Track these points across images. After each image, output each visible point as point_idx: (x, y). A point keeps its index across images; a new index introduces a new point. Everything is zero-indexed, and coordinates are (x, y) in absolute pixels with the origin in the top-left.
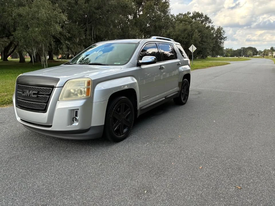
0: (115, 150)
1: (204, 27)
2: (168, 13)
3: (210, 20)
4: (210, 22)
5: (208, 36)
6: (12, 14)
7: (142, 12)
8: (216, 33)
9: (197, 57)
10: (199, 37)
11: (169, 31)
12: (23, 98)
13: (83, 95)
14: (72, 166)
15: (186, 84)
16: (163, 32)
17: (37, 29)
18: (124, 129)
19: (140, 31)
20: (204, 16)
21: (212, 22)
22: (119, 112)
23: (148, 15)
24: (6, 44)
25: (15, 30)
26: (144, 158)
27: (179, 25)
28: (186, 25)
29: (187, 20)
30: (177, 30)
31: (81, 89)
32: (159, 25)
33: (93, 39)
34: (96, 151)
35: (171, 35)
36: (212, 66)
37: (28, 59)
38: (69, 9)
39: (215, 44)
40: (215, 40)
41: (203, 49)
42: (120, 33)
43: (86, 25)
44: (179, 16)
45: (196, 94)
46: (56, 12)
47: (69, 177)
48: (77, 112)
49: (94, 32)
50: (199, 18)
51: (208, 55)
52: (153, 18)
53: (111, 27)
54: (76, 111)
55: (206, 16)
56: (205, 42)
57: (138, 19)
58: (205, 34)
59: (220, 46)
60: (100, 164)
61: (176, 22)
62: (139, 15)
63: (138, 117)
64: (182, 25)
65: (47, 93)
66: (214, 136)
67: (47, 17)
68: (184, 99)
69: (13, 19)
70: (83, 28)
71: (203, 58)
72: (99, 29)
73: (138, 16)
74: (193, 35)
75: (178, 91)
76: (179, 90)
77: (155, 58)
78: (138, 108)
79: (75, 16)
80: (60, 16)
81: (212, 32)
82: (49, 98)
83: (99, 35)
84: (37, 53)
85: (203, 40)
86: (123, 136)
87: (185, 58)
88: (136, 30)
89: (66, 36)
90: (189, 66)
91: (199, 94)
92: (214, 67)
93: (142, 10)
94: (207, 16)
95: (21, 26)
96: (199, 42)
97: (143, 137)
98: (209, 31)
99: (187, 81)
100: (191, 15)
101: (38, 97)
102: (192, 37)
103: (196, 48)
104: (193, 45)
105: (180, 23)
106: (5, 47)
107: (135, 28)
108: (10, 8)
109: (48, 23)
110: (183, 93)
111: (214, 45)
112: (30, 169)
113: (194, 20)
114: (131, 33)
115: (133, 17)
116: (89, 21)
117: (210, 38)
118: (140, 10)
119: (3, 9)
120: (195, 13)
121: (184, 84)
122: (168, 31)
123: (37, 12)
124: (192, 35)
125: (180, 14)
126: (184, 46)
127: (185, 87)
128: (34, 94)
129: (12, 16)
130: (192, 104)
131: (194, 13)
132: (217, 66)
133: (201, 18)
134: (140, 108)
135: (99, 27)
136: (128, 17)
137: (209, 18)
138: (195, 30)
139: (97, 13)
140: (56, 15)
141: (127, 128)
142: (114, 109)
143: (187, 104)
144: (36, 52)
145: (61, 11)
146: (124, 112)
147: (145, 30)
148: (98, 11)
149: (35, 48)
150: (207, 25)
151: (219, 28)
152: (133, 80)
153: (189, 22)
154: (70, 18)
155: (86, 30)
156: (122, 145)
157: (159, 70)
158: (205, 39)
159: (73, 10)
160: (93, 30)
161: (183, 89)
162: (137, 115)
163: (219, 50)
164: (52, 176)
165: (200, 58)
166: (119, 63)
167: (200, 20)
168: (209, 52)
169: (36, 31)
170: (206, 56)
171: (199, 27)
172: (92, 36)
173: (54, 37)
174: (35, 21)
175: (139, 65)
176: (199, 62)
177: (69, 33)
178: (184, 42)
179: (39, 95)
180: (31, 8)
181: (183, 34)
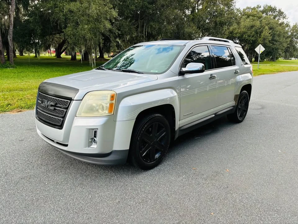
0: (141, 182)
1: (277, 24)
2: (232, 7)
3: (284, 15)
4: (284, 18)
5: (281, 34)
6: (63, 9)
7: (202, 6)
8: (291, 30)
9: (265, 59)
10: (270, 35)
11: (233, 28)
12: (42, 109)
13: (104, 111)
14: (84, 199)
15: (245, 98)
16: (224, 29)
17: (86, 26)
18: (156, 154)
19: (198, 28)
20: (277, 10)
21: (287, 17)
22: (150, 133)
23: (209, 9)
24: (60, 40)
25: (66, 27)
26: (175, 198)
27: (245, 20)
28: (254, 20)
29: (256, 14)
30: (242, 27)
31: (103, 104)
32: (221, 21)
33: (144, 36)
34: (118, 180)
35: (235, 32)
36: (284, 71)
37: (79, 57)
38: (121, 4)
39: (289, 44)
40: (290, 39)
41: (273, 49)
42: (174, 30)
43: (138, 21)
44: (246, 11)
45: (258, 109)
46: (106, 8)
47: (76, 216)
48: (96, 133)
49: (145, 30)
50: (272, 12)
51: (280, 57)
52: (214, 13)
53: (165, 23)
54: (95, 131)
55: (280, 10)
56: (276, 41)
57: (196, 14)
58: (277, 32)
59: (296, 47)
60: (117, 200)
61: (242, 17)
62: (198, 9)
63: (175, 139)
64: (249, 20)
65: (65, 106)
66: (277, 175)
67: (97, 13)
68: (241, 116)
69: (64, 15)
70: (134, 25)
71: (273, 61)
72: (151, 26)
73: (197, 11)
74: (262, 33)
75: (232, 106)
76: (234, 105)
77: (203, 66)
78: (177, 128)
79: (126, 12)
80: (110, 12)
81: (287, 29)
82: (66, 111)
83: (151, 32)
84: (86, 51)
85: (275, 39)
86: (153, 163)
87: (246, 64)
88: (193, 27)
89: (115, 33)
90: (251, 74)
91: (263, 109)
92: (286, 72)
93: (202, 4)
94: (282, 10)
95: (72, 22)
96: (269, 41)
97: (180, 166)
98: (282, 28)
99: (247, 94)
100: (262, 9)
101: (55, 109)
102: (260, 35)
103: (265, 49)
104: (260, 45)
105: (247, 18)
106: (59, 44)
107: (192, 24)
108: (62, 3)
109: (98, 20)
110: (239, 109)
111: (288, 46)
112: (37, 196)
113: (264, 14)
114: (186, 30)
115: (191, 12)
116: (141, 17)
117: (284, 37)
118: (200, 4)
119: (55, 4)
120: (267, 6)
121: (242, 97)
122: (231, 28)
123: (88, 8)
124: (260, 33)
125: (248, 8)
126: (250, 45)
127: (243, 102)
128: (52, 106)
129: (63, 12)
130: (251, 122)
131: (265, 6)
132: (290, 71)
133: (274, 13)
134: (180, 128)
135: (152, 23)
136: (184, 13)
137: (283, 13)
138: (265, 27)
139: (150, 8)
140: (106, 11)
141: (160, 152)
142: (143, 129)
143: (244, 121)
144: (84, 51)
145: (112, 6)
146: (157, 133)
147: (204, 27)
148: (151, 6)
149: (83, 46)
150: (280, 21)
151: (296, 25)
152: (172, 93)
153: (258, 18)
154: (121, 14)
155: (138, 27)
156: (151, 176)
157: (209, 79)
158: (277, 38)
159: (125, 5)
160: (145, 27)
161: (241, 103)
162: (175, 137)
163: (294, 51)
164: (58, 211)
165: (269, 60)
166: (157, 71)
167: (272, 15)
168: (281, 53)
169: (85, 29)
170: (277, 58)
171: (270, 23)
172: (143, 33)
173: (103, 35)
174: (86, 18)
175: (181, 73)
176: (267, 66)
177: (119, 30)
178: (249, 41)
179: (56, 108)
180: (82, 4)
181: (249, 32)
